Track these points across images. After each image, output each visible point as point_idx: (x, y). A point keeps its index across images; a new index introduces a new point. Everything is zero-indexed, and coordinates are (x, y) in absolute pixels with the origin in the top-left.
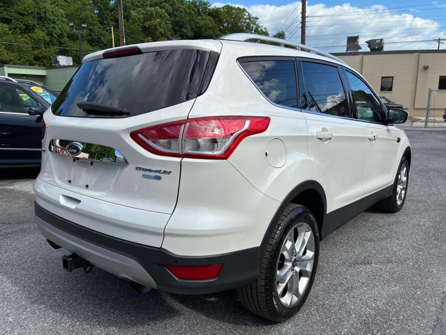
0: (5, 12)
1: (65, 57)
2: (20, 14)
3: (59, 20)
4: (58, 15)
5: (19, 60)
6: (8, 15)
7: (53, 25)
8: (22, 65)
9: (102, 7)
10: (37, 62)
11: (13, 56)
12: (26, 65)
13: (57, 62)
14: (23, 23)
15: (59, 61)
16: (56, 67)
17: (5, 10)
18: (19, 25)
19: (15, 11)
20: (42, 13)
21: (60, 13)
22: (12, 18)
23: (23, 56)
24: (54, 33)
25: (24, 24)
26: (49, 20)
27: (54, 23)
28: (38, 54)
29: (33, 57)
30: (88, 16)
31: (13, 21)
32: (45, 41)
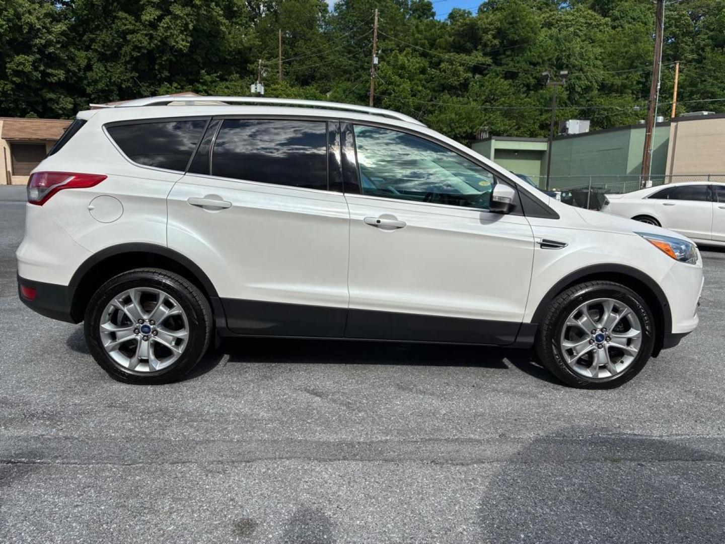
0: (511, 64)
1: (578, 121)
2: (531, 63)
3: (589, 65)
4: (590, 58)
5: (518, 129)
6: (515, 67)
7: (577, 74)
8: (519, 136)
9: (678, 32)
10: (542, 132)
11: (509, 125)
12: (525, 137)
13: (565, 129)
14: (534, 75)
15: (568, 129)
16: (562, 138)
17: (512, 60)
18: (527, 80)
19: (525, 61)
20: (564, 58)
21: (593, 53)
22: (520, 70)
23: (523, 124)
24: (576, 86)
25: (535, 78)
26: (574, 66)
27: (581, 70)
28: (546, 119)
29: (539, 125)
30: (641, 51)
31: (520, 75)
32: (561, 99)
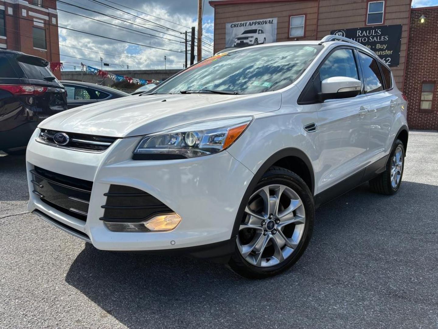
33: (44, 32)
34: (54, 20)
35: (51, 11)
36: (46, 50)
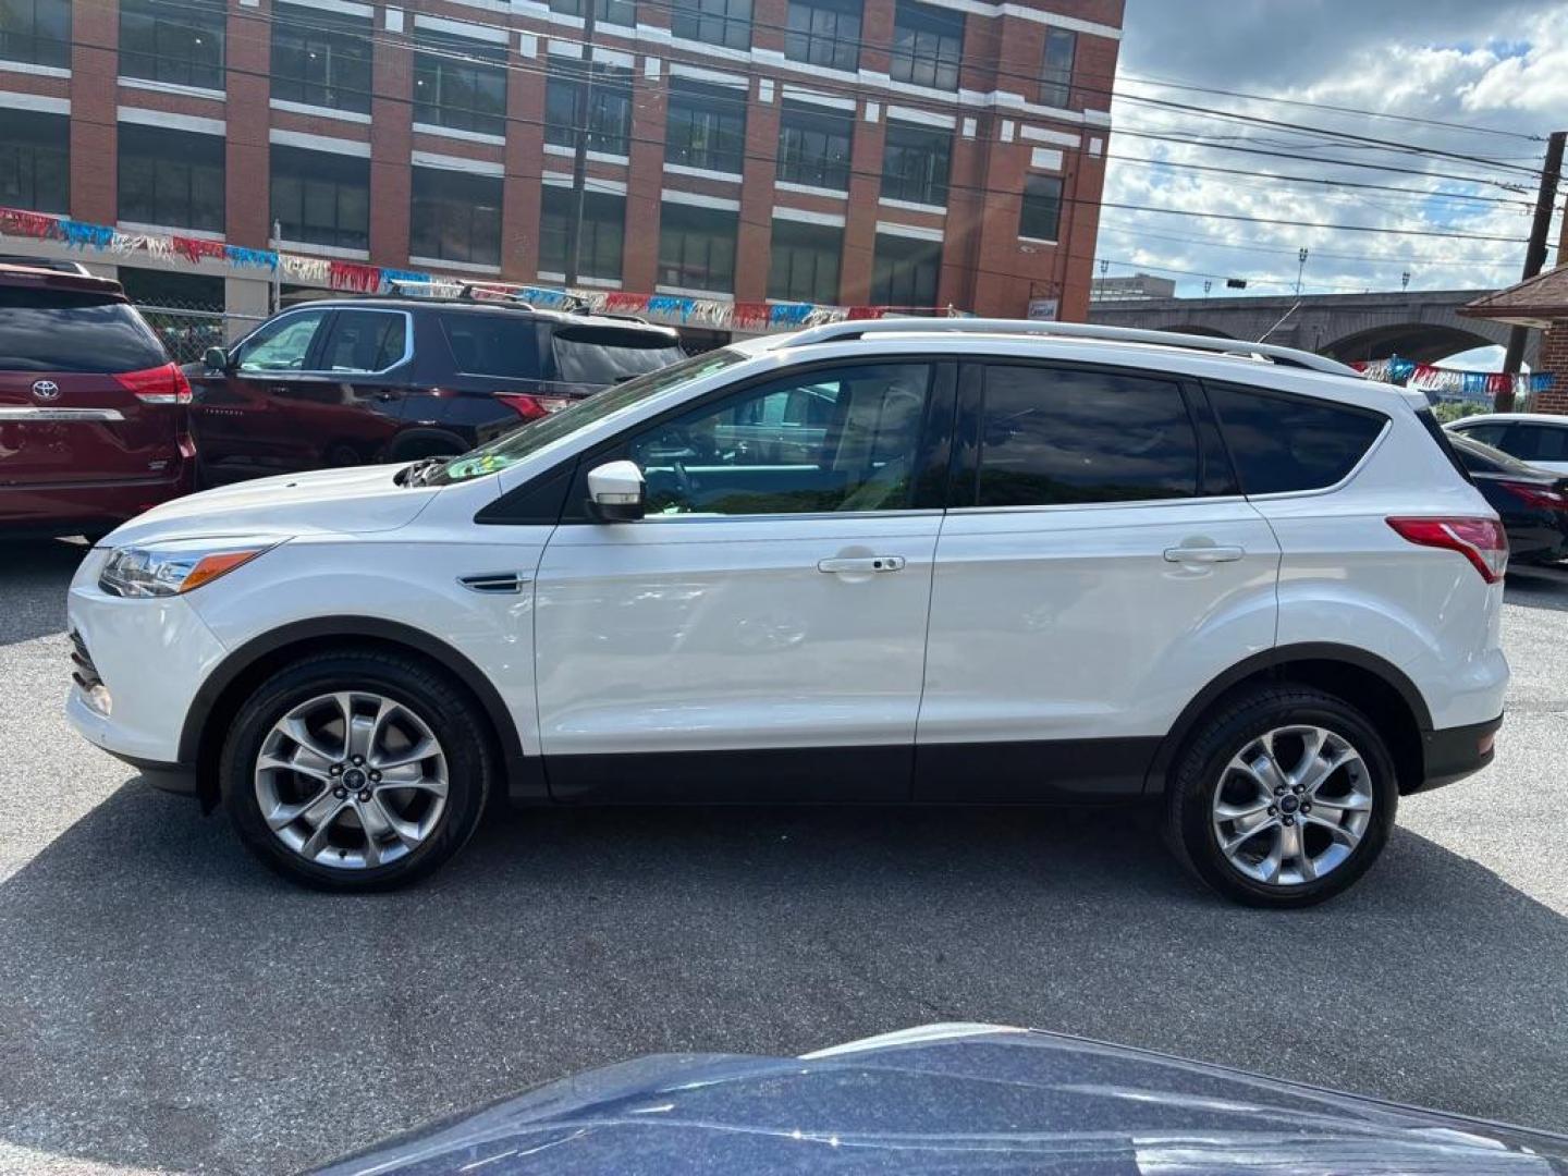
33: (1060, 183)
34: (1095, 145)
35: (1092, 116)
36: (1055, 244)
